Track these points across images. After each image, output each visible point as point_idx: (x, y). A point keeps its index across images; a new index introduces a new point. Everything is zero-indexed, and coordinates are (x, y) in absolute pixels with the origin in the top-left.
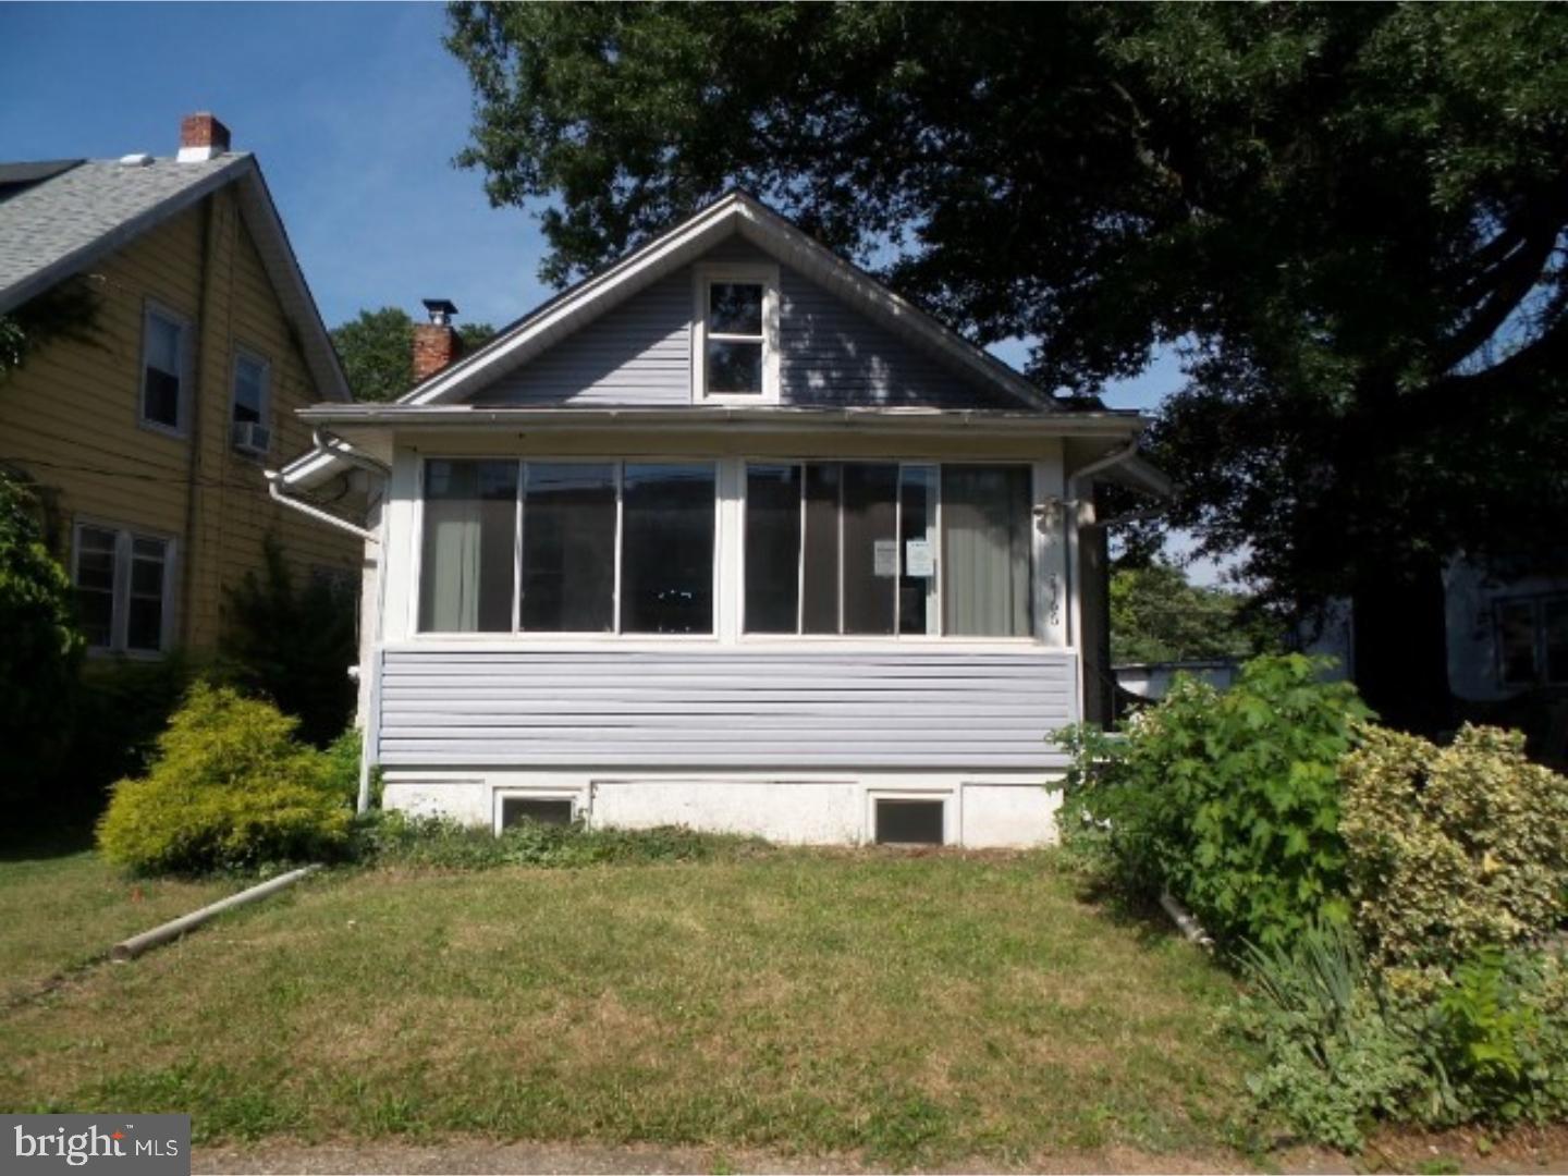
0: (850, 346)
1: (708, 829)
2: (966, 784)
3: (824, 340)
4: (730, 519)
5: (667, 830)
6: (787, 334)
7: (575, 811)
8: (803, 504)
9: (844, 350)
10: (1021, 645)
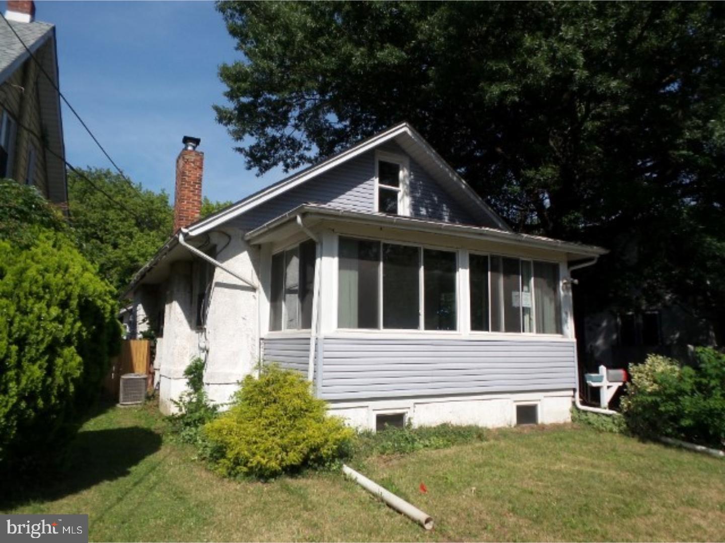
0: (436, 199)
1: (459, 424)
2: (545, 397)
3: (426, 195)
4: (463, 278)
5: (444, 425)
6: (412, 189)
7: (406, 420)
8: (489, 273)
9: (433, 201)
10: (557, 337)
